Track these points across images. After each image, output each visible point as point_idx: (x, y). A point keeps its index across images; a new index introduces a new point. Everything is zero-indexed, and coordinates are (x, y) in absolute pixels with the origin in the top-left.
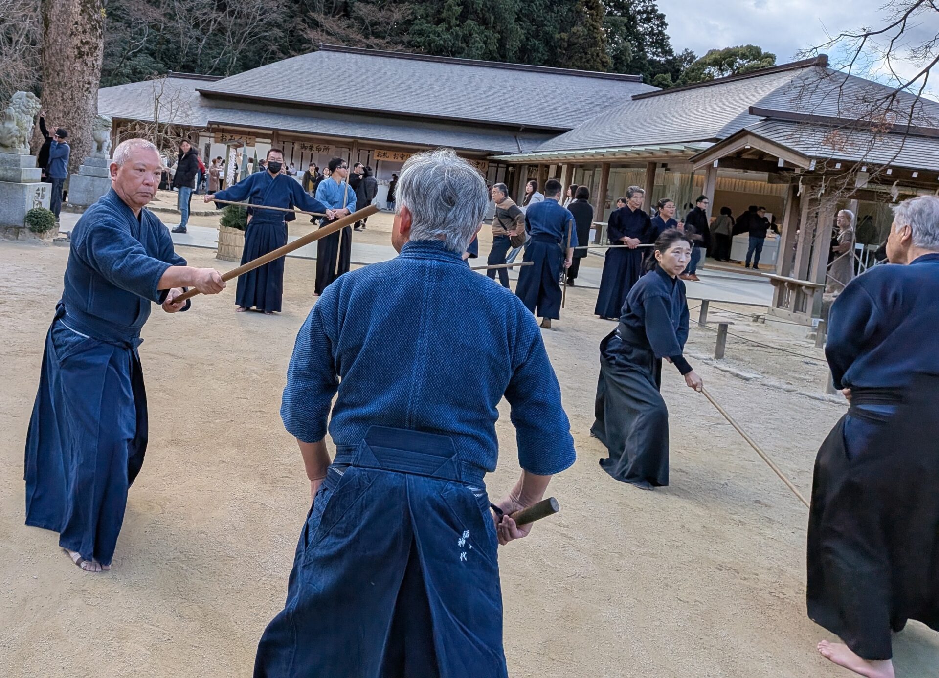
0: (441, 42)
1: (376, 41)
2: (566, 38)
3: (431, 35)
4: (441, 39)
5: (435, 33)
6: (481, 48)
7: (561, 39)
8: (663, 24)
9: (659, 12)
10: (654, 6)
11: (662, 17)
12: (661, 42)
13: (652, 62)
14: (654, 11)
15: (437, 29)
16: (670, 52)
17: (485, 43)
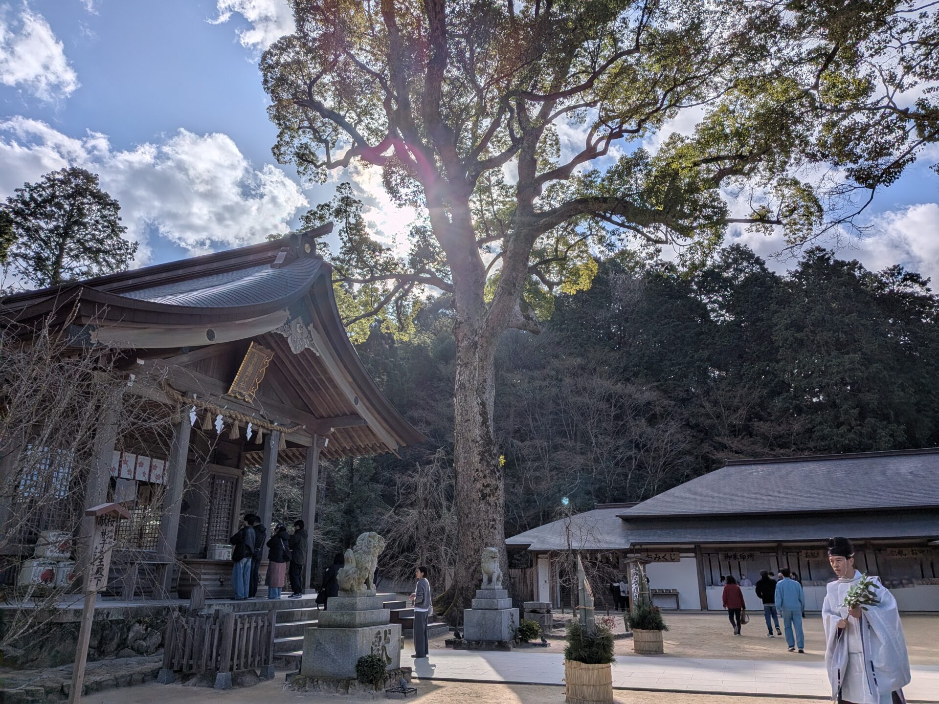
0: (847, 442)
1: (782, 451)
3: (835, 438)
17: (891, 436)
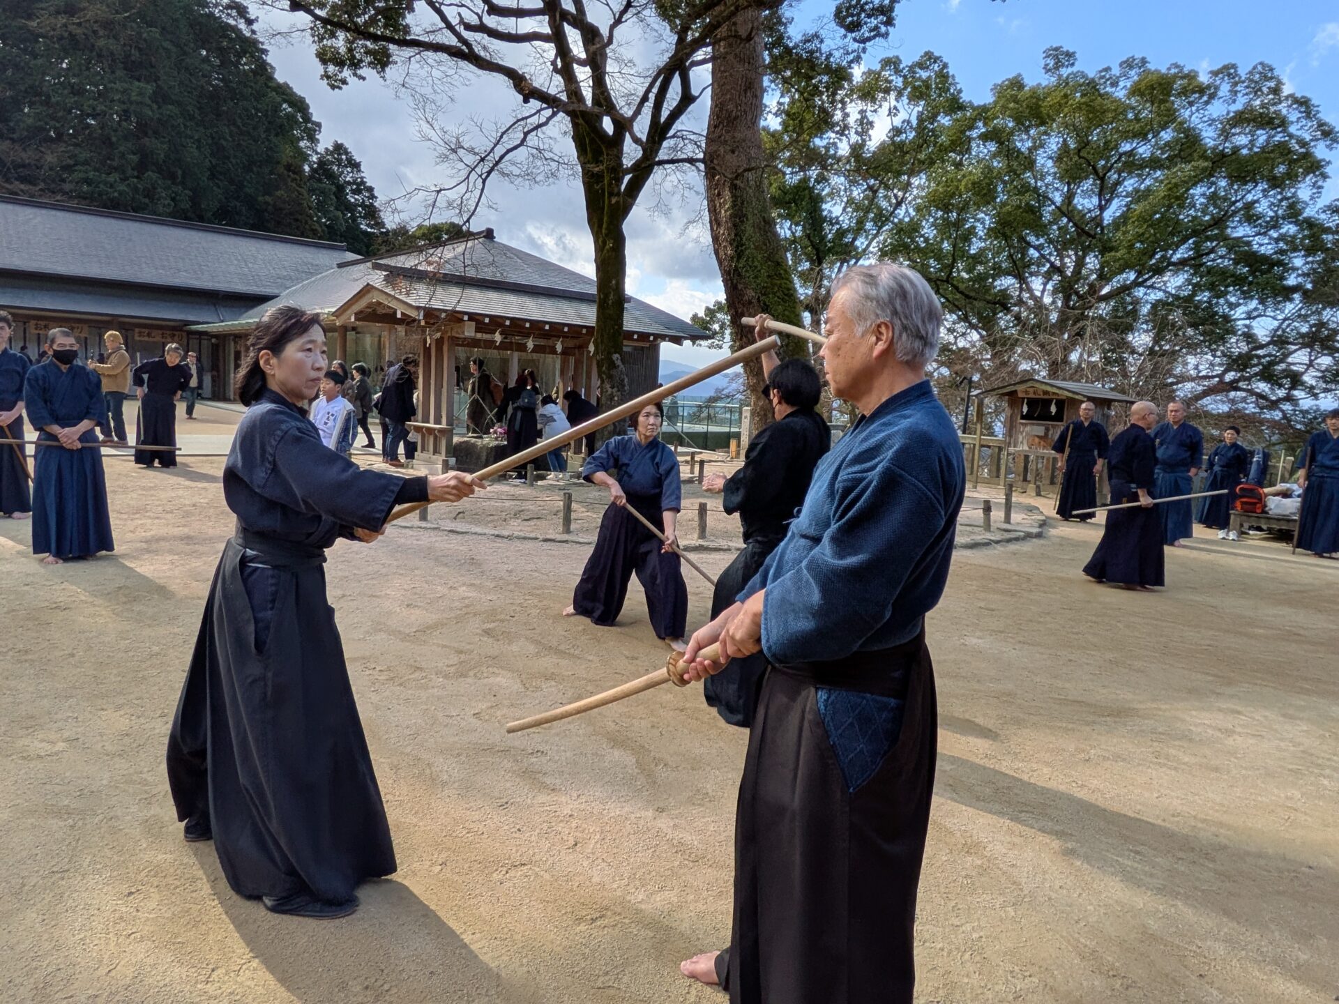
0: (116, 194)
1: (22, 186)
2: (271, 202)
3: (101, 186)
4: (115, 191)
5: (106, 183)
6: (169, 204)
7: (267, 203)
8: (373, 197)
9: (368, 184)
10: (362, 178)
11: (370, 189)
12: (372, 213)
13: (366, 233)
14: (363, 183)
15: (108, 179)
16: (382, 225)
17: (173, 199)
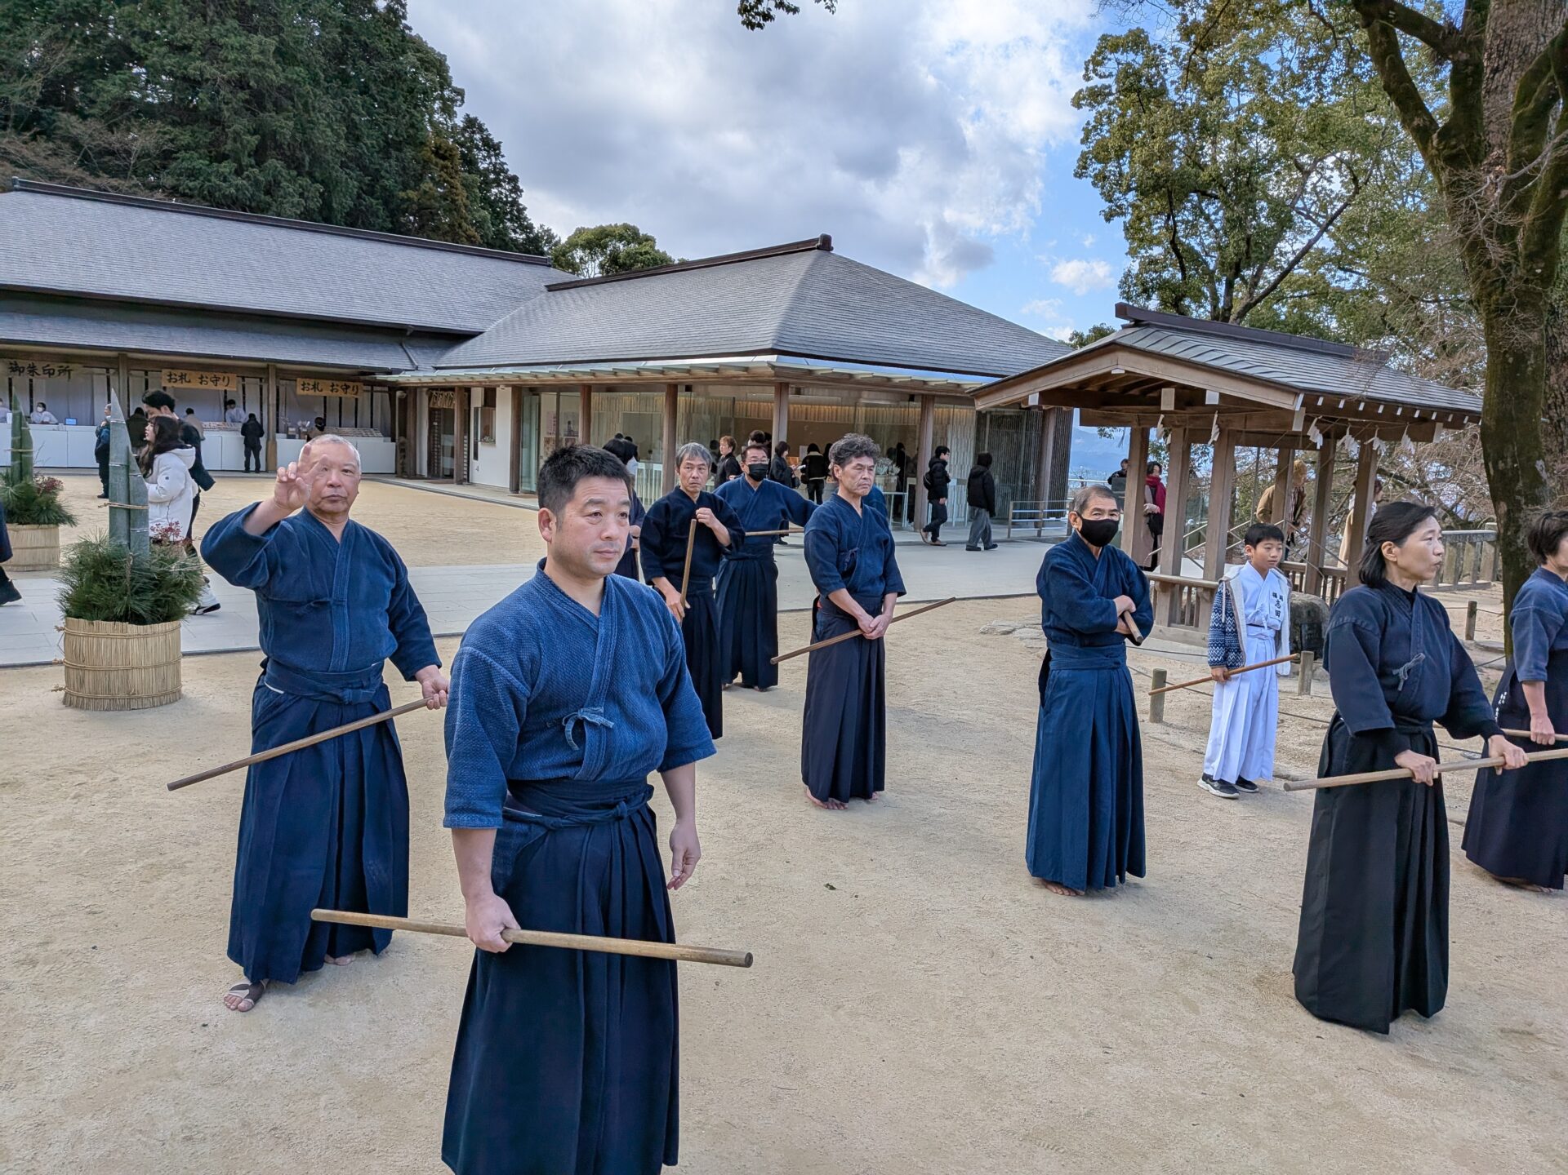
0: (233, 190)
2: (416, 199)
3: (213, 179)
4: (231, 186)
5: (219, 175)
6: (298, 204)
7: (409, 199)
15: (221, 170)
17: (301, 195)
